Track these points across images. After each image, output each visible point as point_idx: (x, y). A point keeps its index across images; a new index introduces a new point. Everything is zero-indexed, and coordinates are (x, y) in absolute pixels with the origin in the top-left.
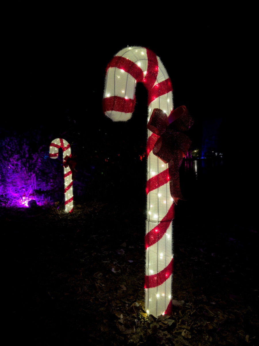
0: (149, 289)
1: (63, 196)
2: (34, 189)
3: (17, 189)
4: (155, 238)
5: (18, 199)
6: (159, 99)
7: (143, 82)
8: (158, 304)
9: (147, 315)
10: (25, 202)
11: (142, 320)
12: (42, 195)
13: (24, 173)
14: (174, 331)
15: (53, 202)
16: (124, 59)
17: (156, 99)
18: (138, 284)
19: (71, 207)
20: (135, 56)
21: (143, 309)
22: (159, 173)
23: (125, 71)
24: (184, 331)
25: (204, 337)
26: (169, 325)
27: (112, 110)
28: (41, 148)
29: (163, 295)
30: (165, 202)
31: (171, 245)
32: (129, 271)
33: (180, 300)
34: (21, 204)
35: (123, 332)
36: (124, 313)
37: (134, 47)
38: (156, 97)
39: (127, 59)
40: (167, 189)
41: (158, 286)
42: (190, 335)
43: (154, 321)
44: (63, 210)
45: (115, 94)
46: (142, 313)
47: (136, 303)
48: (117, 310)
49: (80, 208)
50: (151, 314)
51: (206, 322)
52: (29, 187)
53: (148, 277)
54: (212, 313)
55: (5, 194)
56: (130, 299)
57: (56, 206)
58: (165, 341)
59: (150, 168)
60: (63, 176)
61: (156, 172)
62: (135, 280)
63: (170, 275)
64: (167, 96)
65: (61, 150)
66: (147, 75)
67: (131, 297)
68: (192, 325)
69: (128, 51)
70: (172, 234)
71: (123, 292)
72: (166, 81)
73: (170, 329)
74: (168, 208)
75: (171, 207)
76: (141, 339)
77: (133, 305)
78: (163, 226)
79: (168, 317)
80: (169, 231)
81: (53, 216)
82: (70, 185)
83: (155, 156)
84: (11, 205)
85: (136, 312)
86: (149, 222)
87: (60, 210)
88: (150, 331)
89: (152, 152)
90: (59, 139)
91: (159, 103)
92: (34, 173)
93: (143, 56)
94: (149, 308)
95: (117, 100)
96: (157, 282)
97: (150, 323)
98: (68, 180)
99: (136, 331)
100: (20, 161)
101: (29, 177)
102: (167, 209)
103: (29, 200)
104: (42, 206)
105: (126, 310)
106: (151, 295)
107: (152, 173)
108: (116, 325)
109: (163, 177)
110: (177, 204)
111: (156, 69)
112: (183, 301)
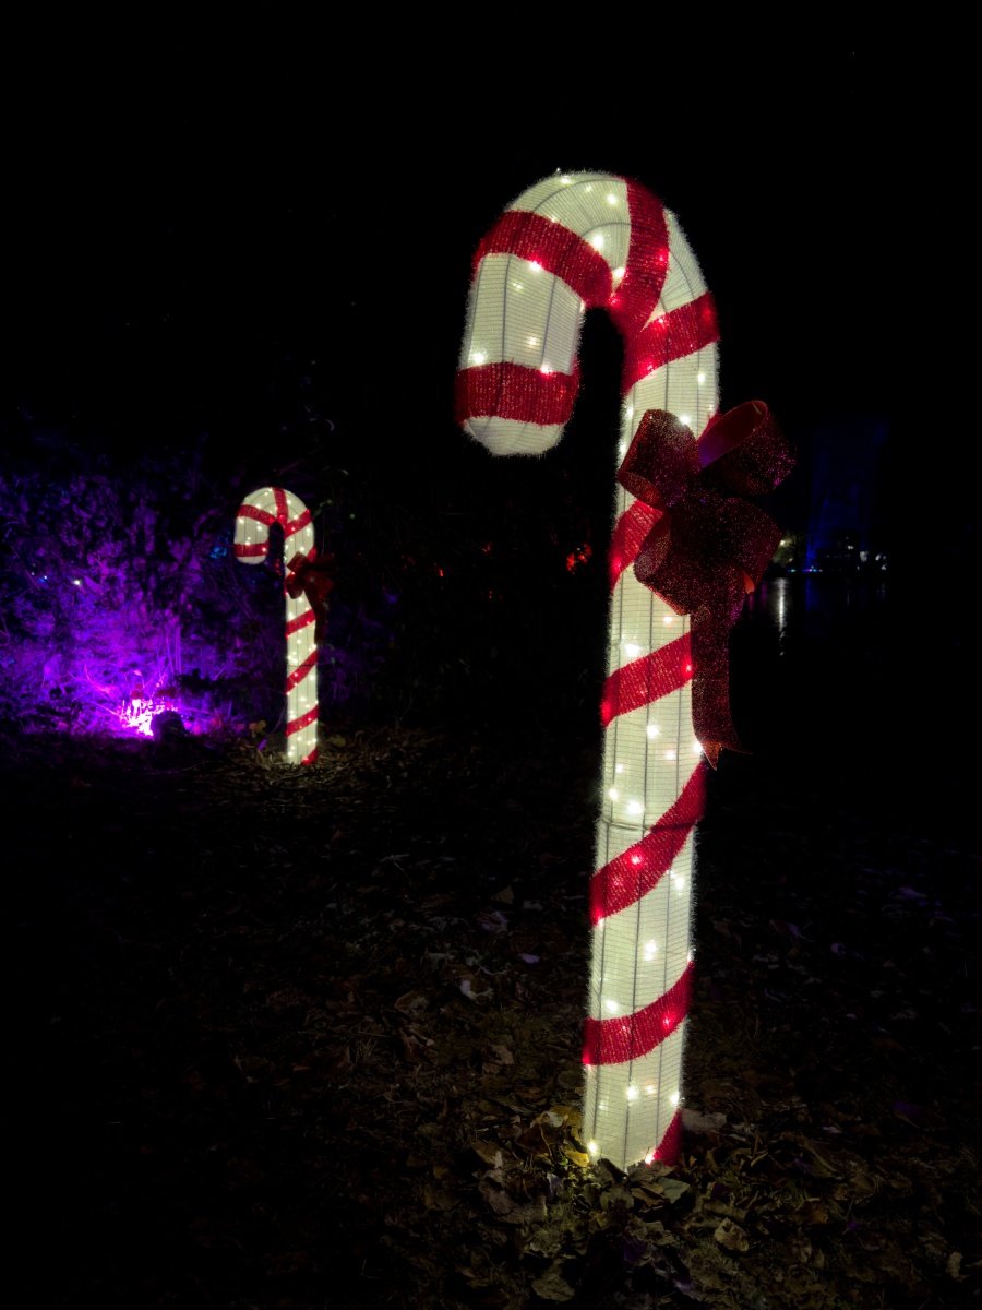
0: (602, 1067)
1: (282, 704)
2: (172, 670)
3: (110, 669)
4: (628, 885)
5: (115, 706)
6: (667, 372)
7: (610, 307)
8: (630, 1125)
9: (591, 1158)
10: (140, 719)
11: (572, 1176)
12: (202, 695)
13: (139, 612)
14: (686, 1222)
15: (241, 722)
16: (542, 221)
17: (654, 372)
18: (556, 1044)
19: (309, 743)
20: (584, 212)
21: (577, 1139)
22: (654, 650)
23: (546, 267)
24: (724, 1223)
25: (795, 1250)
26: (667, 1200)
27: (492, 412)
28: (203, 519)
29: (651, 1090)
30: (671, 755)
31: (687, 915)
32: (524, 994)
33: (711, 1112)
34: (124, 726)
35: (502, 1215)
36: (507, 1149)
37: (582, 176)
38: (657, 364)
39: (554, 220)
40: (680, 708)
41: (634, 1061)
42: (745, 1241)
43: (614, 1182)
44: (280, 753)
45: (503, 356)
46: (570, 1152)
47: (548, 1113)
48: (483, 1137)
49: (342, 750)
50: (605, 1156)
51: (804, 1197)
52: (156, 663)
53: (598, 1024)
54: (825, 1167)
55: (66, 684)
56: (527, 1100)
57: (254, 736)
58: (654, 1254)
59: (620, 628)
60: (283, 630)
61: (643, 645)
62: (547, 1029)
63: (680, 1021)
64: (699, 362)
65: (279, 530)
66: (625, 280)
67: (533, 1091)
68: (755, 1204)
69: (560, 190)
70: (693, 875)
71: (503, 1071)
72: (697, 304)
73: (672, 1214)
74: (681, 780)
75: (693, 777)
76: (568, 1242)
77: (539, 1120)
78: (659, 845)
79: (667, 1170)
80: (682, 863)
81: (243, 773)
82: (306, 662)
83: (641, 585)
84: (89, 728)
85: (551, 1146)
86: (608, 825)
87: (270, 753)
88: (600, 1219)
89: (630, 568)
90: (270, 490)
91: (667, 386)
92: (175, 610)
93: (615, 211)
94: (597, 1135)
95: (511, 379)
96: (631, 1043)
97: (602, 1190)
98: (301, 646)
99: (549, 1216)
100: (125, 565)
101: (155, 625)
102: (678, 783)
103: (155, 713)
104: (204, 736)
105: (512, 1139)
106: (606, 1090)
107: (628, 647)
108: (480, 1188)
109: (668, 666)
110: (717, 765)
111: (661, 259)
112: (721, 1117)
